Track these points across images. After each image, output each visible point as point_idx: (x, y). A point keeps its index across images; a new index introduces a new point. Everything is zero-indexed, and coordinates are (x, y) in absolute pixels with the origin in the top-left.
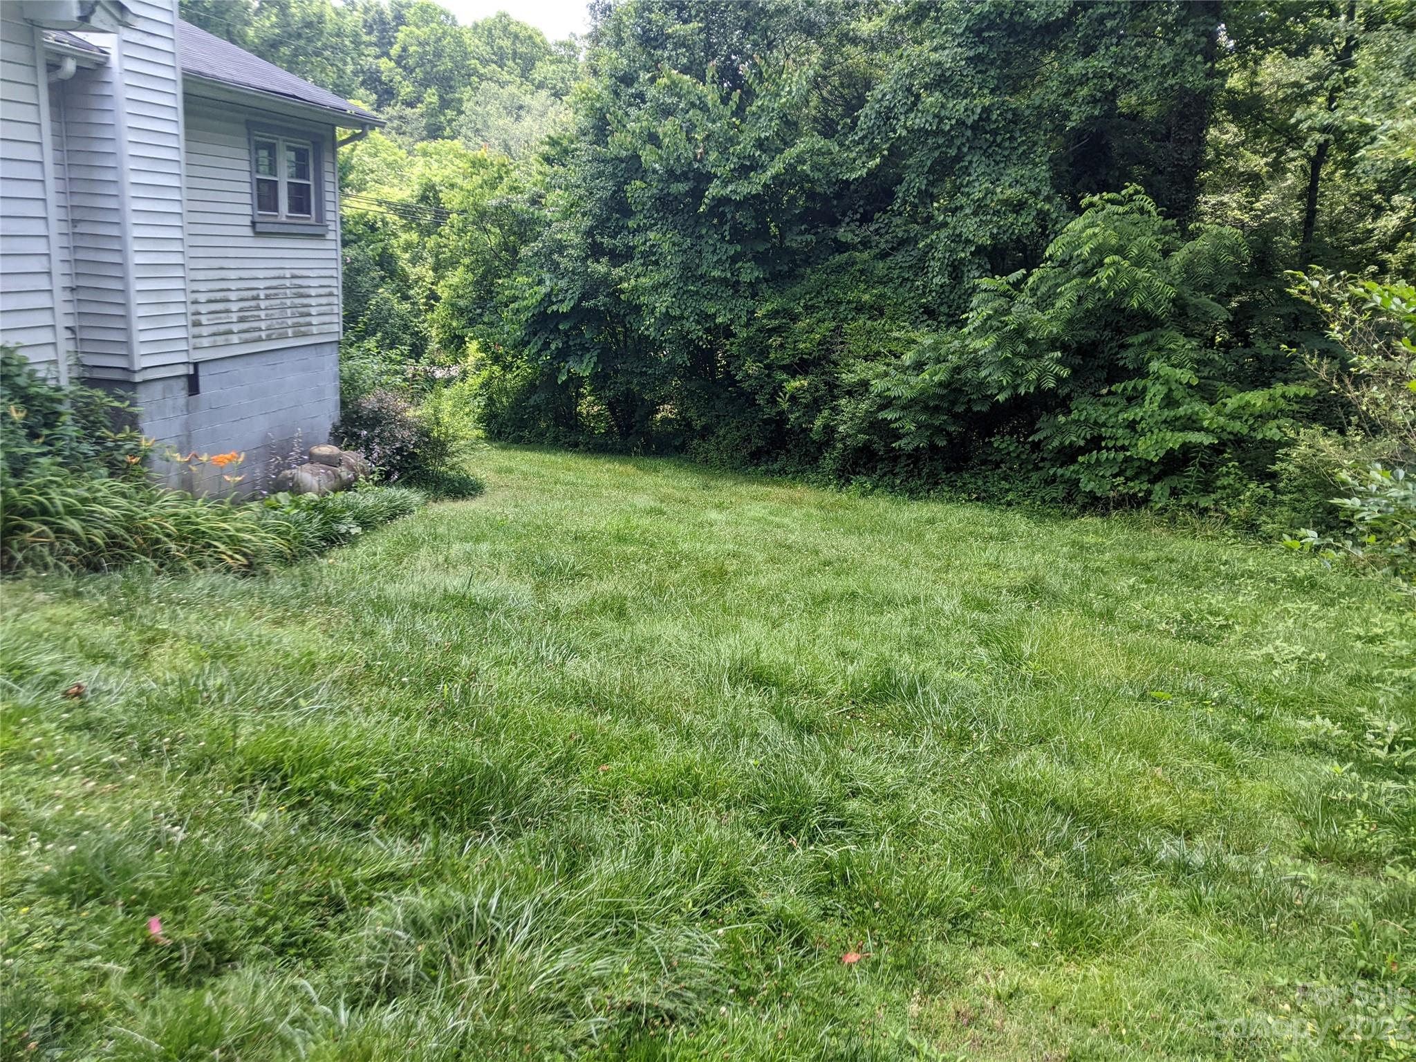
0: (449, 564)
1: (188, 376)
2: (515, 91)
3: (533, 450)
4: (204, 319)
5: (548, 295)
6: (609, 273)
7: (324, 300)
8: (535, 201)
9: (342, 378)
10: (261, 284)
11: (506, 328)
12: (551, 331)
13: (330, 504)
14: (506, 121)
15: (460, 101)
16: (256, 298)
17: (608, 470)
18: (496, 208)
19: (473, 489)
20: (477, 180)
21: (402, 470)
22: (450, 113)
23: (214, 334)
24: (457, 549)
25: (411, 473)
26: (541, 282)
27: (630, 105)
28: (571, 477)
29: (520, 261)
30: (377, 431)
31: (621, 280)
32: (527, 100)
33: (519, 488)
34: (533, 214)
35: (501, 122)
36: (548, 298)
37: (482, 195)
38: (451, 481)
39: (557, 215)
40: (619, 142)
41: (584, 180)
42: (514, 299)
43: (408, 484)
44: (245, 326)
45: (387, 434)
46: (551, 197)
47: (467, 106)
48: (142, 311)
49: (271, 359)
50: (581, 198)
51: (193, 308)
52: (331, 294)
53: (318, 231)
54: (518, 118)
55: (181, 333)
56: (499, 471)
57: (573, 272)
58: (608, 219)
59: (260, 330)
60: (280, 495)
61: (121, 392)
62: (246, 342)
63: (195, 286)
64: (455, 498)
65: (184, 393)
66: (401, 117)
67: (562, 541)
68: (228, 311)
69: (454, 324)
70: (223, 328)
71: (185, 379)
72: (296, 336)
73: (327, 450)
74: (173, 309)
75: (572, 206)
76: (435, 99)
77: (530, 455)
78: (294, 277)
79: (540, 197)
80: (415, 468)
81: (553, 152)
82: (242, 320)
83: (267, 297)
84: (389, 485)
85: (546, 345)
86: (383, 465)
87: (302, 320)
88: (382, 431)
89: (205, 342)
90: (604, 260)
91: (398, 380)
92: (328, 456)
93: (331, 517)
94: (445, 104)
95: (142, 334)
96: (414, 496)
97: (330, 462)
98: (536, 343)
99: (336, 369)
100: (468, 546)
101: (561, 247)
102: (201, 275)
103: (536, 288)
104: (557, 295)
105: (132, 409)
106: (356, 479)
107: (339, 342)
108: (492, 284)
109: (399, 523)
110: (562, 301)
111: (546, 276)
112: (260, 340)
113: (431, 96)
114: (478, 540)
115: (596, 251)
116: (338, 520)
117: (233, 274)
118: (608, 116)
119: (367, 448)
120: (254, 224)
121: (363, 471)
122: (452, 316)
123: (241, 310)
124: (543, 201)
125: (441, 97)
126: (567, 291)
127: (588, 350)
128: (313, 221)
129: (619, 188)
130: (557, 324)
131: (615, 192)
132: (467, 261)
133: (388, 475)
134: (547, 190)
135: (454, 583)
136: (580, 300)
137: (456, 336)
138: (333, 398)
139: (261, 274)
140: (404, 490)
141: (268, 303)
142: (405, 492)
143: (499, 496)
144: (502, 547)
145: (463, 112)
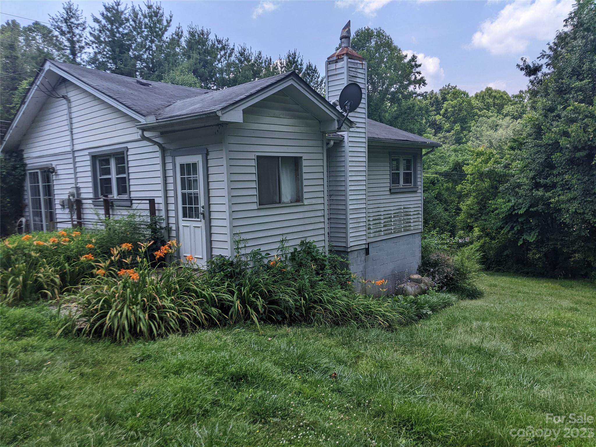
0: (472, 332)
1: (366, 248)
2: (495, 119)
3: (506, 276)
4: (372, 227)
5: (513, 206)
6: (544, 195)
7: (416, 216)
8: (507, 166)
9: (422, 247)
10: (392, 212)
11: (493, 222)
12: (515, 222)
13: (419, 301)
14: (491, 132)
15: (470, 127)
16: (390, 217)
17: (545, 287)
18: (488, 172)
19: (479, 294)
20: (479, 160)
21: (447, 285)
22: (465, 132)
23: (375, 232)
24: (475, 324)
25: (451, 286)
26: (509, 201)
27: (553, 120)
28: (526, 289)
29: (499, 192)
30: (437, 269)
31: (550, 198)
32: (500, 122)
33: (500, 295)
34: (505, 172)
35: (488, 133)
36: (513, 208)
37: (481, 167)
38: (469, 291)
39: (517, 172)
40: (548, 137)
41: (531, 155)
42: (496, 209)
43: (449, 291)
44: (386, 228)
45: (441, 270)
46: (514, 164)
47: (473, 128)
48: (351, 226)
49: (396, 240)
50: (529, 163)
51: (368, 223)
52: (419, 214)
53: (415, 189)
54: (496, 130)
55: (364, 233)
56: (490, 286)
57: (525, 196)
58: (543, 171)
59: (392, 229)
60: (399, 296)
61: (344, 256)
62: (386, 234)
63: (369, 215)
64: (472, 299)
65: (364, 255)
66: (444, 137)
67: (525, 323)
68: (380, 223)
69: (469, 221)
70: (378, 230)
71: (365, 250)
72: (405, 231)
73: (416, 276)
74: (362, 224)
75: (524, 167)
76: (459, 128)
77: (504, 278)
78: (404, 208)
79: (509, 164)
80: (453, 284)
81: (515, 145)
82: (385, 226)
83: (394, 217)
84: (443, 292)
85: (512, 228)
86: (439, 283)
87: (407, 225)
88: (439, 269)
89: (372, 235)
90: (541, 189)
91: (445, 247)
92: (417, 279)
93: (420, 307)
94: (463, 129)
95: (351, 233)
96: (453, 297)
97: (417, 281)
98: (507, 228)
99: (420, 243)
100: (479, 323)
101: (519, 186)
102: (371, 211)
103: (507, 204)
104: (517, 206)
105: (347, 262)
106: (428, 289)
107: (421, 232)
108: (485, 203)
109: (448, 310)
110: (520, 209)
111: (512, 199)
112: (391, 233)
113: (457, 127)
114: (483, 320)
115: (537, 186)
116: (423, 308)
117: (382, 209)
118: (542, 127)
119: (432, 275)
120: (390, 189)
121: (431, 286)
122: (468, 218)
123: (384, 222)
124: (511, 166)
125: (461, 126)
126: (522, 204)
127: (533, 230)
128: (412, 186)
129: (549, 157)
130: (517, 219)
131: (546, 159)
132: (474, 194)
133: (442, 287)
134: (512, 162)
135: (475, 341)
136: (529, 207)
137: (469, 226)
138: (418, 255)
139: (392, 208)
140: (448, 295)
141: (394, 219)
142: (449, 295)
143: (491, 298)
144: (495, 324)
145: (471, 131)
